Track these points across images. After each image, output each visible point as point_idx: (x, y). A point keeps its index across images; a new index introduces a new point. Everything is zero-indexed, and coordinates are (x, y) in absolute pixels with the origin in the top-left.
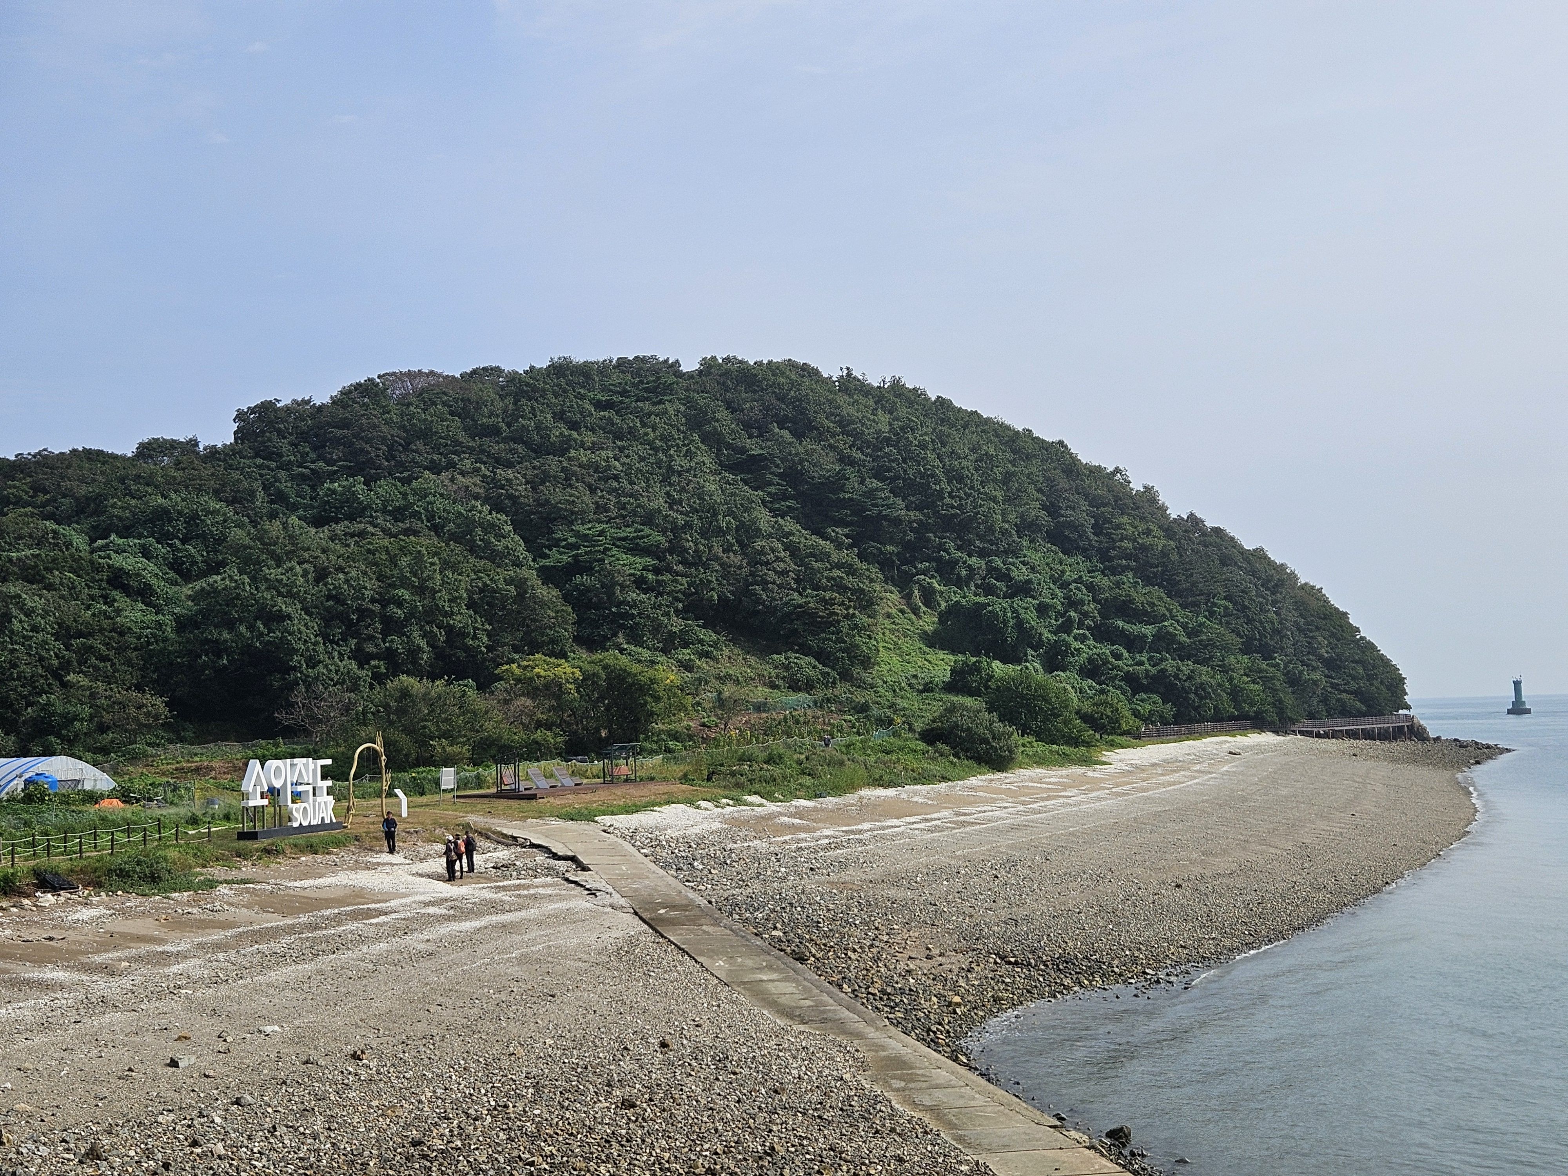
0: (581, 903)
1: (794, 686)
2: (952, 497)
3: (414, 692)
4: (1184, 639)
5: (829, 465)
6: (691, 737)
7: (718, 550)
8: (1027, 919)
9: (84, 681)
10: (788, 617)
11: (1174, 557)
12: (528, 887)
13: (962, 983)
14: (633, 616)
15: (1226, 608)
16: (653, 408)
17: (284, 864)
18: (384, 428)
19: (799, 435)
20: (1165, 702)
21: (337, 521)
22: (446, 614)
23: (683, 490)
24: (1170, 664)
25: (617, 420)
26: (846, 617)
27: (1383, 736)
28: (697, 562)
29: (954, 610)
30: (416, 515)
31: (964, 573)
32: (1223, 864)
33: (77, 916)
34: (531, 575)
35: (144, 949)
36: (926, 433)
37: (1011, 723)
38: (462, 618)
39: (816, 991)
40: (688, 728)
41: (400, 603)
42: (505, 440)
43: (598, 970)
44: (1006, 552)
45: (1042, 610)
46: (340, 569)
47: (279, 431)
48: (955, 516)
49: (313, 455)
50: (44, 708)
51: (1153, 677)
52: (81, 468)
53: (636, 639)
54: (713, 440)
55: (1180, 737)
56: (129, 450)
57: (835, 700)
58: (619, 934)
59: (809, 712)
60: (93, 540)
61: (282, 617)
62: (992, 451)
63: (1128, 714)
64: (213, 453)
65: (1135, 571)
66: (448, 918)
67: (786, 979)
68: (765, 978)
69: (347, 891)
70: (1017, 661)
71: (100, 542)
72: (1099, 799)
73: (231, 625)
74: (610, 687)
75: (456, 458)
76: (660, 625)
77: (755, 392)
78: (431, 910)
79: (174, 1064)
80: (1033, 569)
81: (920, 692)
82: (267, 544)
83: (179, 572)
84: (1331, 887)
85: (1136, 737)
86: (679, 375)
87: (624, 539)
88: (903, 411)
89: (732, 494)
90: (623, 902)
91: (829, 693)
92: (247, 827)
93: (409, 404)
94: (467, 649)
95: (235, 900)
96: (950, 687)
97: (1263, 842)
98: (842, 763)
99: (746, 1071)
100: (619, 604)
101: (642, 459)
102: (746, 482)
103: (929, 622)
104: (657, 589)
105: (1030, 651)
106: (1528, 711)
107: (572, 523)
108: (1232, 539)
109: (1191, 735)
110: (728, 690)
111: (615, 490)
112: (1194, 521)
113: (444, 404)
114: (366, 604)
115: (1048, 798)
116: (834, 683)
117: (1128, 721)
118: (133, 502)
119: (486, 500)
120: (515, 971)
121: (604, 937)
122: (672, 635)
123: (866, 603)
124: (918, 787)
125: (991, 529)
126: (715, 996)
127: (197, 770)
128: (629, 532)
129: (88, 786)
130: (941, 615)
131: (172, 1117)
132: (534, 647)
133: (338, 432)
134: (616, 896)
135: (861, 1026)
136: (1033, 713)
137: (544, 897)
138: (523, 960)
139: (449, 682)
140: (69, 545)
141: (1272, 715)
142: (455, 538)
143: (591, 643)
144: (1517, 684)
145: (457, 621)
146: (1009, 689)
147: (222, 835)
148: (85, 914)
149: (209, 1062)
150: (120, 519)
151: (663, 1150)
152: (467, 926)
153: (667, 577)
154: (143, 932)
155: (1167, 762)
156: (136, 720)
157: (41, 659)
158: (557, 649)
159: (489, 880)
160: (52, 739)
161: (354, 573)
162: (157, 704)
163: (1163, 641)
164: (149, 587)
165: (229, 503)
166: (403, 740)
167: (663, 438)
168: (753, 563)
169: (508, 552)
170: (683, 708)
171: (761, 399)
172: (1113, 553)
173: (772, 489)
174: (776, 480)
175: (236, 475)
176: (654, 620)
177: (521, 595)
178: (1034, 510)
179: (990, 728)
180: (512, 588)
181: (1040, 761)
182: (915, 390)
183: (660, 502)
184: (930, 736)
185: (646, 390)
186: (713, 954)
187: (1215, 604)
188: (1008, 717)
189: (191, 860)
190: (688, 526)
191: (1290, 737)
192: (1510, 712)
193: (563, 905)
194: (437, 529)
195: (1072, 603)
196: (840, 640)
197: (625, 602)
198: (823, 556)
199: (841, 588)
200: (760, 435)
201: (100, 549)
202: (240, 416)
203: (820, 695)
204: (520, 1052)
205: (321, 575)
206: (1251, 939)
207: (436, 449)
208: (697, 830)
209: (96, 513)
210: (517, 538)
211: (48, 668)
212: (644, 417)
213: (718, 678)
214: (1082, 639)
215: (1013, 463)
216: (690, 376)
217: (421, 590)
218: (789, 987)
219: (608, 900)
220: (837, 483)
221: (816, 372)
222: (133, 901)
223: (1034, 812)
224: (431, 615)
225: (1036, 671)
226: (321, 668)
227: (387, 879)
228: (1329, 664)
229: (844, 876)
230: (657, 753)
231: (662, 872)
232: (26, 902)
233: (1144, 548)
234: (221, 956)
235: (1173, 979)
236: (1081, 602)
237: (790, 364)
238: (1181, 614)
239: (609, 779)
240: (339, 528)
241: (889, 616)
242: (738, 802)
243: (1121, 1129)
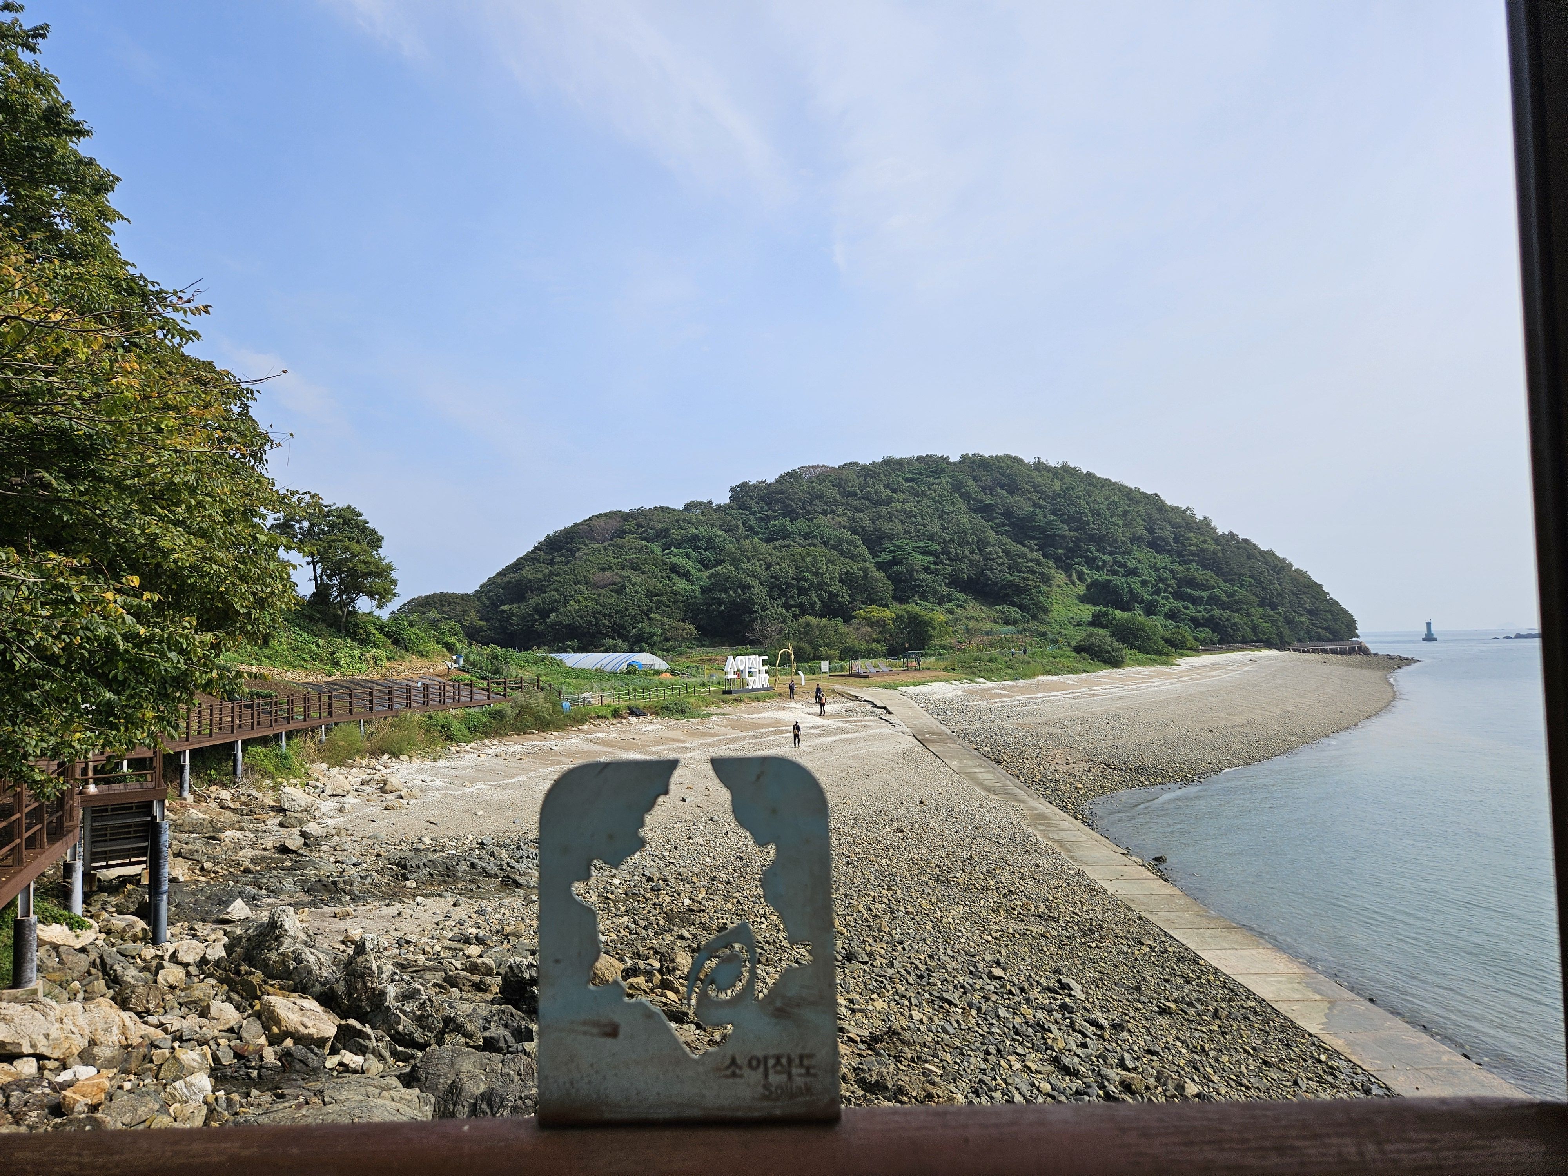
0: (887, 730)
1: (1007, 623)
2: (1094, 524)
3: (812, 623)
4: (1226, 599)
5: (1028, 508)
6: (951, 648)
7: (967, 553)
8: (1122, 746)
9: (659, 618)
10: (1004, 587)
11: (1220, 554)
12: (861, 721)
13: (1084, 777)
14: (923, 587)
15: (1250, 582)
16: (935, 481)
17: (743, 706)
18: (801, 494)
19: (1011, 493)
20: (1213, 633)
21: (777, 540)
22: (828, 586)
23: (949, 522)
24: (1216, 612)
25: (916, 487)
26: (1035, 587)
27: (1343, 652)
28: (957, 559)
29: (1095, 584)
30: (815, 537)
31: (1100, 564)
32: (1238, 720)
33: (647, 728)
34: (871, 566)
35: (676, 745)
36: (1080, 491)
37: (1124, 642)
38: (835, 587)
39: (1003, 779)
40: (950, 643)
41: (806, 580)
42: (859, 499)
43: (892, 764)
44: (1124, 553)
45: (1144, 583)
46: (778, 564)
47: (750, 496)
48: (1096, 534)
49: (766, 508)
50: (640, 629)
51: (1207, 620)
52: (658, 515)
53: (924, 598)
54: (966, 496)
55: (1221, 651)
56: (681, 507)
57: (1029, 630)
58: (905, 746)
59: (1014, 636)
60: (663, 550)
61: (750, 587)
62: (1117, 500)
63: (1190, 638)
64: (719, 507)
65: (1198, 563)
66: (820, 735)
67: (988, 772)
68: (977, 771)
69: (773, 720)
70: (1130, 610)
71: (667, 551)
72: (1171, 684)
73: (726, 591)
74: (910, 622)
75: (835, 508)
76: (937, 591)
77: (988, 471)
78: (813, 731)
79: (684, 800)
80: (1139, 561)
81: (1075, 626)
82: (743, 552)
83: (703, 565)
84: (1300, 734)
85: (1196, 651)
86: (949, 463)
87: (918, 547)
88: (1068, 480)
89: (975, 524)
90: (908, 730)
91: (1025, 626)
92: (727, 688)
93: (813, 482)
94: (839, 603)
95: (719, 723)
96: (1092, 624)
97: (1263, 709)
98: (1029, 663)
99: (962, 817)
100: (915, 581)
101: (929, 507)
102: (982, 517)
103: (1081, 589)
104: (935, 573)
105: (1136, 605)
106: (1435, 639)
107: (892, 539)
108: (1254, 545)
109: (1228, 650)
110: (972, 624)
111: (914, 523)
112: (1232, 535)
113: (830, 481)
114: (789, 580)
115: (1142, 683)
116: (1028, 621)
117: (1191, 642)
118: (682, 532)
119: (850, 528)
120: (850, 762)
121: (897, 747)
122: (943, 596)
123: (1046, 579)
124: (1070, 675)
125: (1116, 541)
126: (951, 779)
127: (710, 660)
128: (921, 544)
129: (656, 667)
130: (1088, 586)
131: (681, 825)
132: (872, 602)
133: (778, 496)
134: (905, 727)
135: (1026, 798)
136: (1136, 638)
137: (868, 726)
138: (855, 757)
139: (829, 619)
140: (652, 552)
141: (1276, 640)
142: (834, 548)
143: (902, 600)
144: (1429, 625)
145: (833, 589)
146: (1123, 625)
147: (715, 692)
148: (650, 727)
149: (700, 800)
150: (676, 540)
151: (915, 854)
152: (829, 739)
153: (940, 567)
154: (676, 737)
155: (1213, 665)
156: (681, 635)
157: (639, 606)
158: (884, 603)
159: (842, 717)
160: (644, 644)
161: (783, 566)
162: (691, 628)
163: (1214, 600)
164: (689, 572)
165: (726, 532)
166: (807, 647)
167: (939, 496)
168: (986, 559)
169: (860, 554)
170: (947, 633)
171: (991, 474)
172: (1185, 553)
173: (997, 521)
174: (999, 516)
175: (729, 518)
176: (934, 588)
177: (866, 576)
178: (1140, 530)
179: (1111, 646)
180: (861, 572)
181: (1140, 663)
182: (1075, 468)
183: (937, 529)
184: (1078, 649)
185: (932, 472)
186: (952, 758)
187: (1243, 580)
188: (1123, 640)
189: (700, 704)
190: (952, 540)
191: (1287, 652)
192: (1424, 640)
193: (878, 731)
194: (825, 543)
195: (1161, 579)
196: (1031, 599)
197: (919, 579)
198: (1023, 555)
199: (1033, 572)
200: (991, 494)
201: (667, 554)
202: (732, 489)
203: (1020, 627)
204: (849, 802)
205: (768, 566)
206: (1249, 761)
207: (825, 504)
208: (950, 695)
209: (665, 537)
210: (864, 547)
211: (642, 611)
212: (930, 485)
213: (967, 618)
214: (1167, 598)
215: (1129, 506)
216: (955, 464)
217: (816, 574)
218: (990, 776)
219: (901, 729)
220: (1032, 517)
221: (1021, 460)
222: (672, 722)
223: (1133, 690)
224: (821, 586)
225: (1140, 616)
226: (768, 612)
227: (792, 715)
228: (1310, 612)
229: (1026, 721)
230: (934, 655)
231: (929, 716)
232: (624, 721)
233: (1202, 550)
234: (710, 750)
235: (1202, 780)
236: (1166, 579)
237: (1008, 457)
238: (1223, 585)
239: (906, 668)
240: (777, 543)
241: (1059, 586)
242: (972, 681)
243: (1161, 857)
